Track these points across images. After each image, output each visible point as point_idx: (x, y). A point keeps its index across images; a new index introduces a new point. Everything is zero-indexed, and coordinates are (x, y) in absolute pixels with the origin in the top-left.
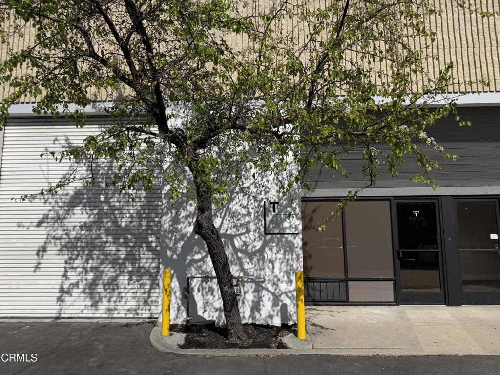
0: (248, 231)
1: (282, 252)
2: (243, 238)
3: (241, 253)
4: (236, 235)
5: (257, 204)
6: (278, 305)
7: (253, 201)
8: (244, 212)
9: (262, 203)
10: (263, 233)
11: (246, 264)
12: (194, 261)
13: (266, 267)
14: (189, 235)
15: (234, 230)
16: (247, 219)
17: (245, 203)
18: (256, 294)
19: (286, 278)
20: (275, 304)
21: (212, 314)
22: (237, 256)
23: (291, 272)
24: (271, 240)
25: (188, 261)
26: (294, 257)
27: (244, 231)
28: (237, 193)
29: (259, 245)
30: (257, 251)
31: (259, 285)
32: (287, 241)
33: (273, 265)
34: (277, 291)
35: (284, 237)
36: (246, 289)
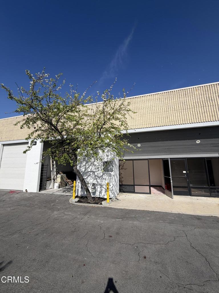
0: (99, 171)
1: (108, 176)
2: (97, 172)
4: (95, 172)
5: (101, 162)
8: (98, 165)
9: (103, 162)
10: (103, 171)
11: (98, 180)
13: (103, 181)
14: (83, 171)
15: (95, 170)
16: (99, 167)
17: (98, 162)
18: (100, 189)
22: (96, 177)
23: (110, 183)
24: (105, 173)
26: (111, 178)
28: (96, 159)
29: (101, 174)
30: (101, 176)
31: (101, 186)
32: (110, 174)
35: (108, 172)
36: (98, 187)
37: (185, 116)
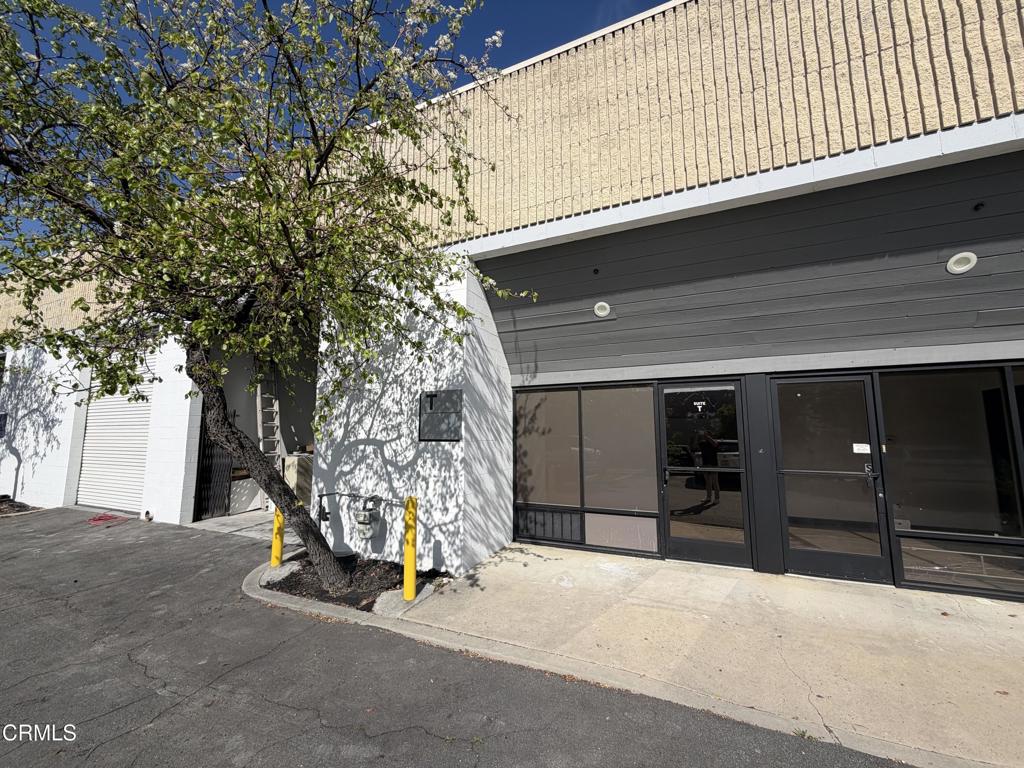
0: (399, 437)
1: (438, 466)
2: (393, 444)
3: (391, 466)
4: (386, 442)
5: (411, 398)
6: (429, 542)
7: (406, 394)
8: (395, 409)
9: (418, 396)
10: (417, 440)
11: (396, 481)
12: (343, 474)
13: (418, 487)
14: (339, 440)
15: (384, 434)
16: (399, 419)
17: (397, 396)
19: (440, 505)
20: (426, 540)
21: (358, 543)
22: (386, 469)
23: (448, 497)
24: (425, 450)
25: (337, 473)
26: (452, 474)
27: (395, 436)
28: (390, 384)
29: (411, 454)
30: (409, 464)
32: (445, 452)
33: (427, 483)
34: (429, 522)
35: (440, 445)
36: (394, 516)
37: (877, 97)
